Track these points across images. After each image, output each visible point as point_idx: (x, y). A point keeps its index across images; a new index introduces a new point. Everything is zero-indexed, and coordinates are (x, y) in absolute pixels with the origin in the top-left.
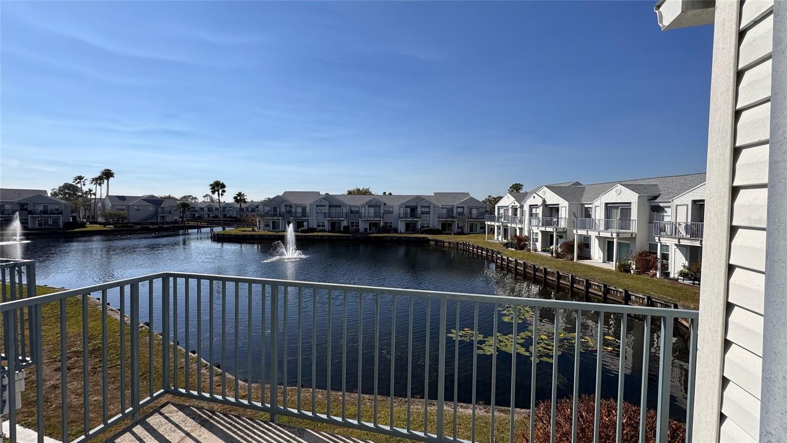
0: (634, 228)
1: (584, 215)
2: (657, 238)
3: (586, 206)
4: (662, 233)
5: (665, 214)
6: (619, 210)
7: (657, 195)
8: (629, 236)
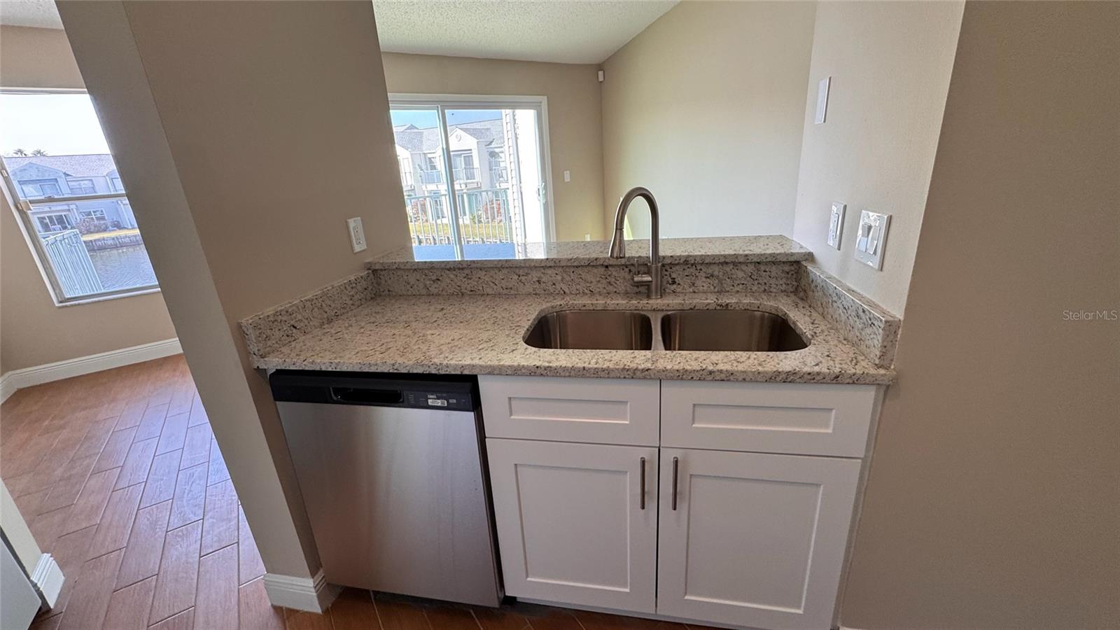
0: (478, 178)
1: (429, 167)
2: (497, 185)
3: (429, 156)
4: (501, 179)
5: (500, 160)
6: (463, 159)
7: (491, 140)
8: (475, 186)
